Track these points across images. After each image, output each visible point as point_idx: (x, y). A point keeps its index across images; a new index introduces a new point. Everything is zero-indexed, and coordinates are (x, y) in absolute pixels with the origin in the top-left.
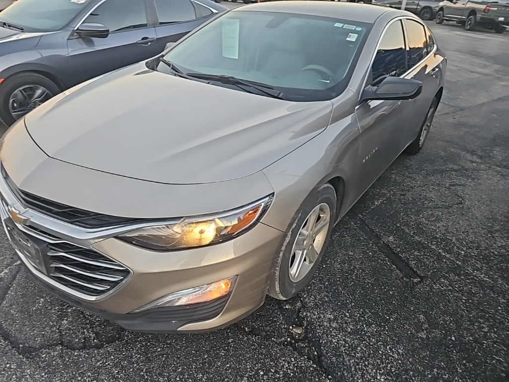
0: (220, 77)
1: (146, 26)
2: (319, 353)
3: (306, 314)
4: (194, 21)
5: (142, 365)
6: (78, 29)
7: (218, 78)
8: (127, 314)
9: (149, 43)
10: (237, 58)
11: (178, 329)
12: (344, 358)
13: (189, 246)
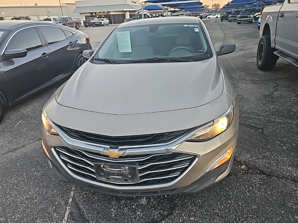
0: (147, 59)
1: (42, 46)
2: (260, 171)
3: (240, 159)
4: (65, 40)
5: (201, 210)
6: (4, 54)
7: (146, 60)
8: (191, 184)
9: (47, 56)
10: (131, 51)
11: (215, 181)
12: (271, 168)
13: (218, 134)
